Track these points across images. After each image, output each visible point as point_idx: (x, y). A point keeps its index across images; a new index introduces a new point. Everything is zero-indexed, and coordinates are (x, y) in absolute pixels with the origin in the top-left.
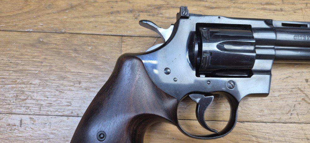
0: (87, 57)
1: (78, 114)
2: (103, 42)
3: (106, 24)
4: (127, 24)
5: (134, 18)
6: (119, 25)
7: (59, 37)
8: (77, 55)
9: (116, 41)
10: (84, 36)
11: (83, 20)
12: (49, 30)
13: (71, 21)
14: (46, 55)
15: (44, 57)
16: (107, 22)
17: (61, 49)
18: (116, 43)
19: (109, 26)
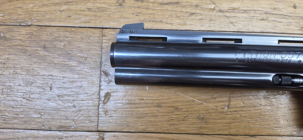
0: (60, 55)
1: (50, 128)
2: (79, 37)
3: (82, 13)
4: (108, 13)
5: (118, 4)
6: (98, 14)
7: (24, 31)
8: (46, 54)
9: (95, 35)
10: (54, 29)
11: (53, 8)
12: (12, 23)
13: (39, 10)
14: (9, 54)
15: (7, 56)
16: (84, 10)
17: (27, 46)
18: (95, 38)
19: (86, 15)
